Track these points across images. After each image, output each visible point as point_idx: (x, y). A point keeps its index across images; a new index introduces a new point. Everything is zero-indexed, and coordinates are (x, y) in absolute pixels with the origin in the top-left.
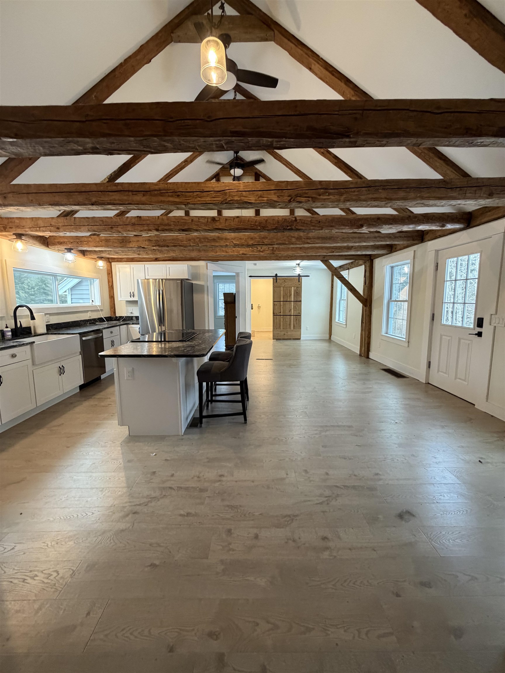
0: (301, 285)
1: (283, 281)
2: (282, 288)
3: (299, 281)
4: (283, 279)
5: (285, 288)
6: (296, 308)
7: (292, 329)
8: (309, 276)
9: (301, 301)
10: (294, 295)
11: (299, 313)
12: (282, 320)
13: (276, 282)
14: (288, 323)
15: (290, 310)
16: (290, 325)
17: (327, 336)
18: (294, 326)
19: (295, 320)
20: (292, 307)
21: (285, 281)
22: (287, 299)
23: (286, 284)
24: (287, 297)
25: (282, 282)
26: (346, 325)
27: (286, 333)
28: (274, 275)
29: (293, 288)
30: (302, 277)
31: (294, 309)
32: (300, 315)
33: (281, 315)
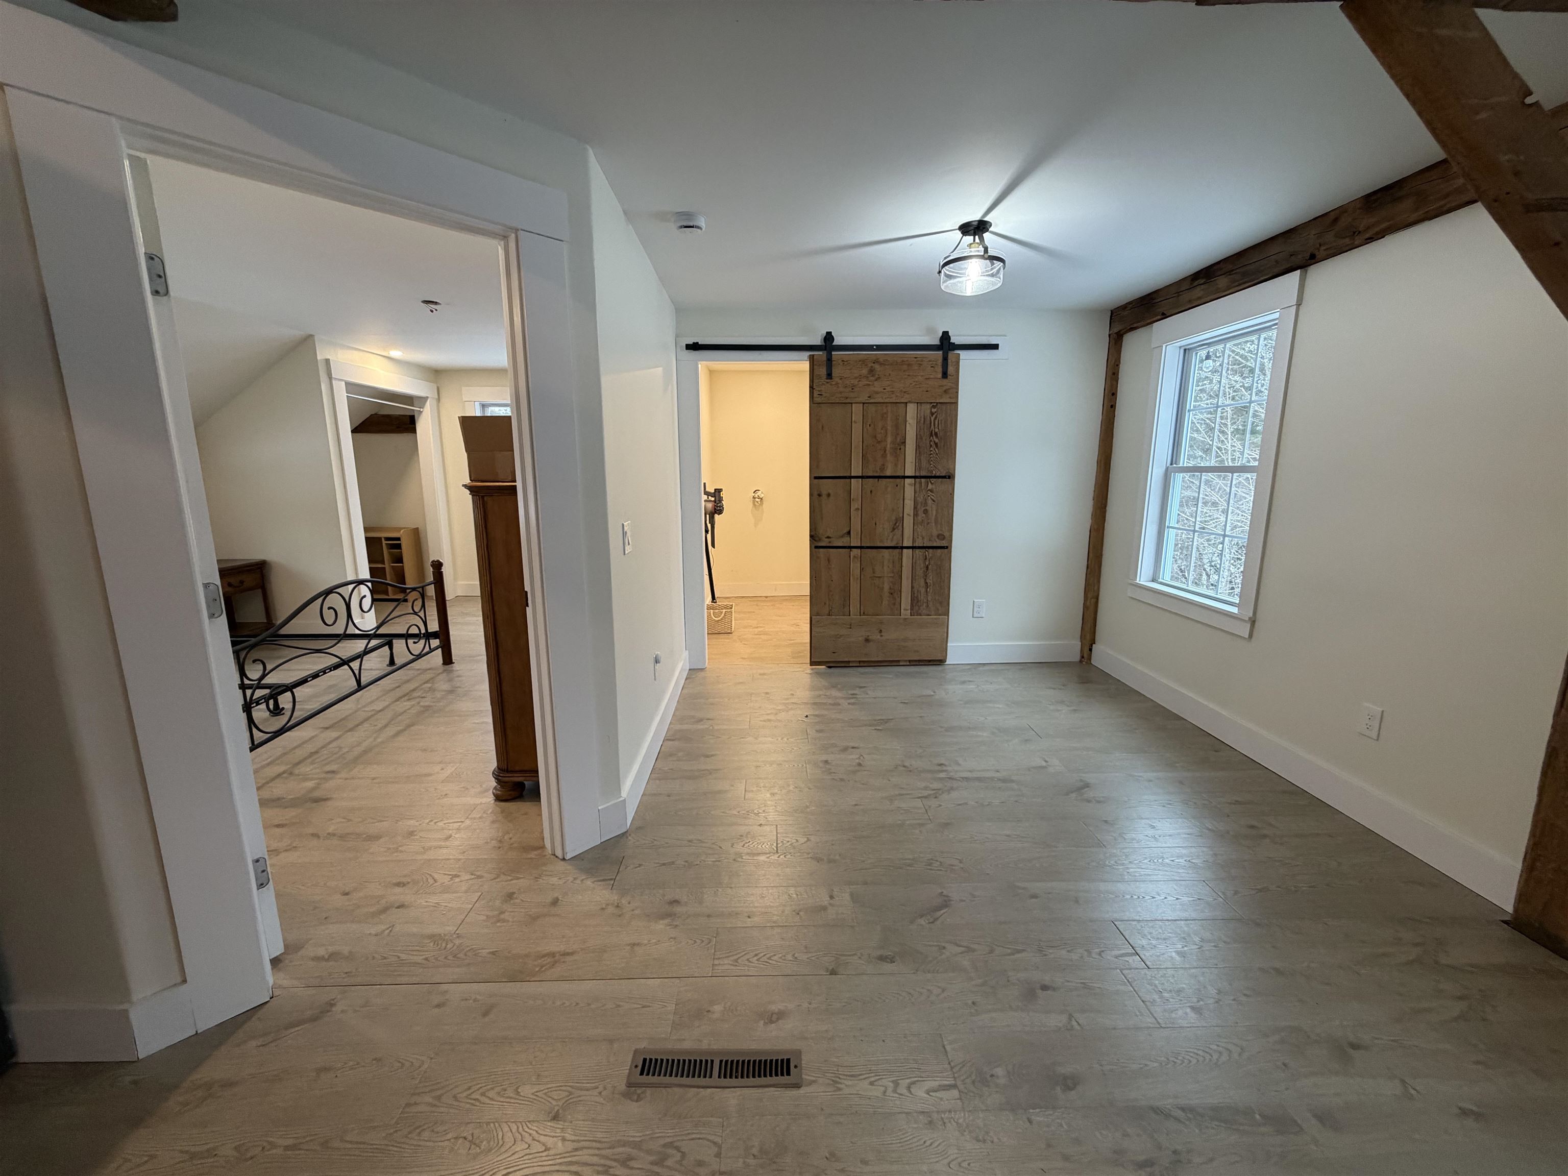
0: (953, 391)
1: (865, 371)
2: (857, 409)
3: (945, 375)
4: (863, 362)
5: (872, 408)
6: (926, 511)
7: (906, 612)
8: (995, 347)
9: (950, 477)
10: (918, 447)
11: (941, 537)
12: (855, 568)
13: (829, 375)
14: (886, 587)
15: (898, 524)
16: (896, 592)
17: (1074, 646)
18: (915, 601)
19: (920, 572)
20: (909, 504)
21: (872, 371)
22: (883, 468)
23: (877, 387)
24: (884, 456)
25: (860, 377)
26: (1253, 622)
27: (875, 636)
28: (817, 340)
29: (911, 409)
30: (963, 354)
31: (916, 515)
32: (944, 543)
33: (851, 548)
